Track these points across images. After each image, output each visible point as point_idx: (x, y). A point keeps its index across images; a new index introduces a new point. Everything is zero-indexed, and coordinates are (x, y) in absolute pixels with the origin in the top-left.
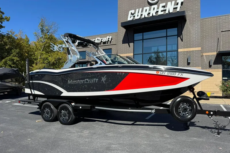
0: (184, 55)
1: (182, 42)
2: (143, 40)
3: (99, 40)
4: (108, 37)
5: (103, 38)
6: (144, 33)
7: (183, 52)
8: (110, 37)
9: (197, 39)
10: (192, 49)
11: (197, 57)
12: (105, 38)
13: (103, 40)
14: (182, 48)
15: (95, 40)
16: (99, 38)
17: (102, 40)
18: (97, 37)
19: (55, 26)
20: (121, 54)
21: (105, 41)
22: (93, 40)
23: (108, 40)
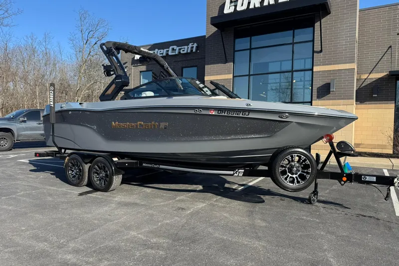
0: (324, 77)
1: (321, 54)
2: (251, 49)
3: (176, 50)
4: (190, 45)
5: (183, 46)
6: (253, 38)
7: (323, 71)
8: (195, 45)
9: (348, 47)
11: (347, 81)
12: (186, 47)
13: (182, 50)
14: (320, 65)
15: (168, 50)
16: (175, 47)
17: (180, 50)
18: (172, 45)
20: (211, 75)
21: (185, 52)
22: (165, 50)
23: (192, 51)
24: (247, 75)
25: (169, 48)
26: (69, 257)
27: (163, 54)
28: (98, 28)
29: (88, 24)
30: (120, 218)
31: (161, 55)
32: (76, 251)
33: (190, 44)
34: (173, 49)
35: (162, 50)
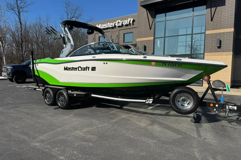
0: (213, 37)
1: (211, 22)
2: (165, 21)
5: (124, 20)
6: (167, 13)
7: (212, 34)
8: (132, 19)
9: (230, 17)
10: (222, 31)
11: (228, 39)
12: (126, 21)
13: (124, 22)
14: (210, 30)
15: (115, 23)
16: (120, 21)
17: (122, 22)
18: (118, 20)
19: (80, 9)
20: (140, 38)
21: (126, 24)
22: (114, 23)
23: (130, 23)
24: (163, 37)
25: (116, 22)
26: (37, 144)
27: (112, 26)
28: (77, 11)
29: (70, 10)
30: (73, 123)
31: (111, 26)
32: (42, 141)
33: (129, 19)
34: (119, 23)
35: (112, 23)
